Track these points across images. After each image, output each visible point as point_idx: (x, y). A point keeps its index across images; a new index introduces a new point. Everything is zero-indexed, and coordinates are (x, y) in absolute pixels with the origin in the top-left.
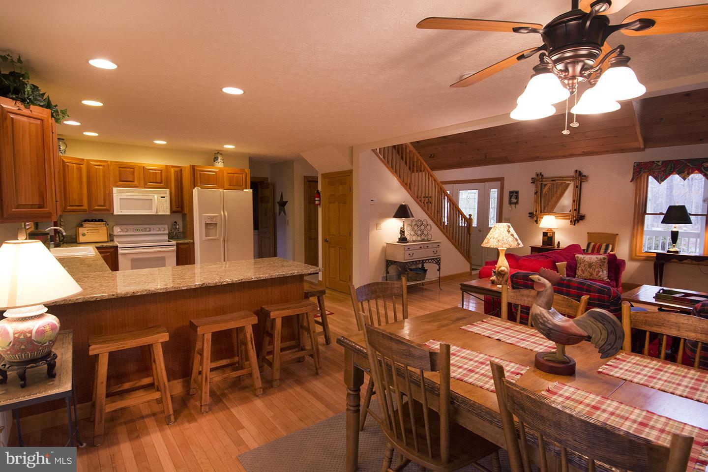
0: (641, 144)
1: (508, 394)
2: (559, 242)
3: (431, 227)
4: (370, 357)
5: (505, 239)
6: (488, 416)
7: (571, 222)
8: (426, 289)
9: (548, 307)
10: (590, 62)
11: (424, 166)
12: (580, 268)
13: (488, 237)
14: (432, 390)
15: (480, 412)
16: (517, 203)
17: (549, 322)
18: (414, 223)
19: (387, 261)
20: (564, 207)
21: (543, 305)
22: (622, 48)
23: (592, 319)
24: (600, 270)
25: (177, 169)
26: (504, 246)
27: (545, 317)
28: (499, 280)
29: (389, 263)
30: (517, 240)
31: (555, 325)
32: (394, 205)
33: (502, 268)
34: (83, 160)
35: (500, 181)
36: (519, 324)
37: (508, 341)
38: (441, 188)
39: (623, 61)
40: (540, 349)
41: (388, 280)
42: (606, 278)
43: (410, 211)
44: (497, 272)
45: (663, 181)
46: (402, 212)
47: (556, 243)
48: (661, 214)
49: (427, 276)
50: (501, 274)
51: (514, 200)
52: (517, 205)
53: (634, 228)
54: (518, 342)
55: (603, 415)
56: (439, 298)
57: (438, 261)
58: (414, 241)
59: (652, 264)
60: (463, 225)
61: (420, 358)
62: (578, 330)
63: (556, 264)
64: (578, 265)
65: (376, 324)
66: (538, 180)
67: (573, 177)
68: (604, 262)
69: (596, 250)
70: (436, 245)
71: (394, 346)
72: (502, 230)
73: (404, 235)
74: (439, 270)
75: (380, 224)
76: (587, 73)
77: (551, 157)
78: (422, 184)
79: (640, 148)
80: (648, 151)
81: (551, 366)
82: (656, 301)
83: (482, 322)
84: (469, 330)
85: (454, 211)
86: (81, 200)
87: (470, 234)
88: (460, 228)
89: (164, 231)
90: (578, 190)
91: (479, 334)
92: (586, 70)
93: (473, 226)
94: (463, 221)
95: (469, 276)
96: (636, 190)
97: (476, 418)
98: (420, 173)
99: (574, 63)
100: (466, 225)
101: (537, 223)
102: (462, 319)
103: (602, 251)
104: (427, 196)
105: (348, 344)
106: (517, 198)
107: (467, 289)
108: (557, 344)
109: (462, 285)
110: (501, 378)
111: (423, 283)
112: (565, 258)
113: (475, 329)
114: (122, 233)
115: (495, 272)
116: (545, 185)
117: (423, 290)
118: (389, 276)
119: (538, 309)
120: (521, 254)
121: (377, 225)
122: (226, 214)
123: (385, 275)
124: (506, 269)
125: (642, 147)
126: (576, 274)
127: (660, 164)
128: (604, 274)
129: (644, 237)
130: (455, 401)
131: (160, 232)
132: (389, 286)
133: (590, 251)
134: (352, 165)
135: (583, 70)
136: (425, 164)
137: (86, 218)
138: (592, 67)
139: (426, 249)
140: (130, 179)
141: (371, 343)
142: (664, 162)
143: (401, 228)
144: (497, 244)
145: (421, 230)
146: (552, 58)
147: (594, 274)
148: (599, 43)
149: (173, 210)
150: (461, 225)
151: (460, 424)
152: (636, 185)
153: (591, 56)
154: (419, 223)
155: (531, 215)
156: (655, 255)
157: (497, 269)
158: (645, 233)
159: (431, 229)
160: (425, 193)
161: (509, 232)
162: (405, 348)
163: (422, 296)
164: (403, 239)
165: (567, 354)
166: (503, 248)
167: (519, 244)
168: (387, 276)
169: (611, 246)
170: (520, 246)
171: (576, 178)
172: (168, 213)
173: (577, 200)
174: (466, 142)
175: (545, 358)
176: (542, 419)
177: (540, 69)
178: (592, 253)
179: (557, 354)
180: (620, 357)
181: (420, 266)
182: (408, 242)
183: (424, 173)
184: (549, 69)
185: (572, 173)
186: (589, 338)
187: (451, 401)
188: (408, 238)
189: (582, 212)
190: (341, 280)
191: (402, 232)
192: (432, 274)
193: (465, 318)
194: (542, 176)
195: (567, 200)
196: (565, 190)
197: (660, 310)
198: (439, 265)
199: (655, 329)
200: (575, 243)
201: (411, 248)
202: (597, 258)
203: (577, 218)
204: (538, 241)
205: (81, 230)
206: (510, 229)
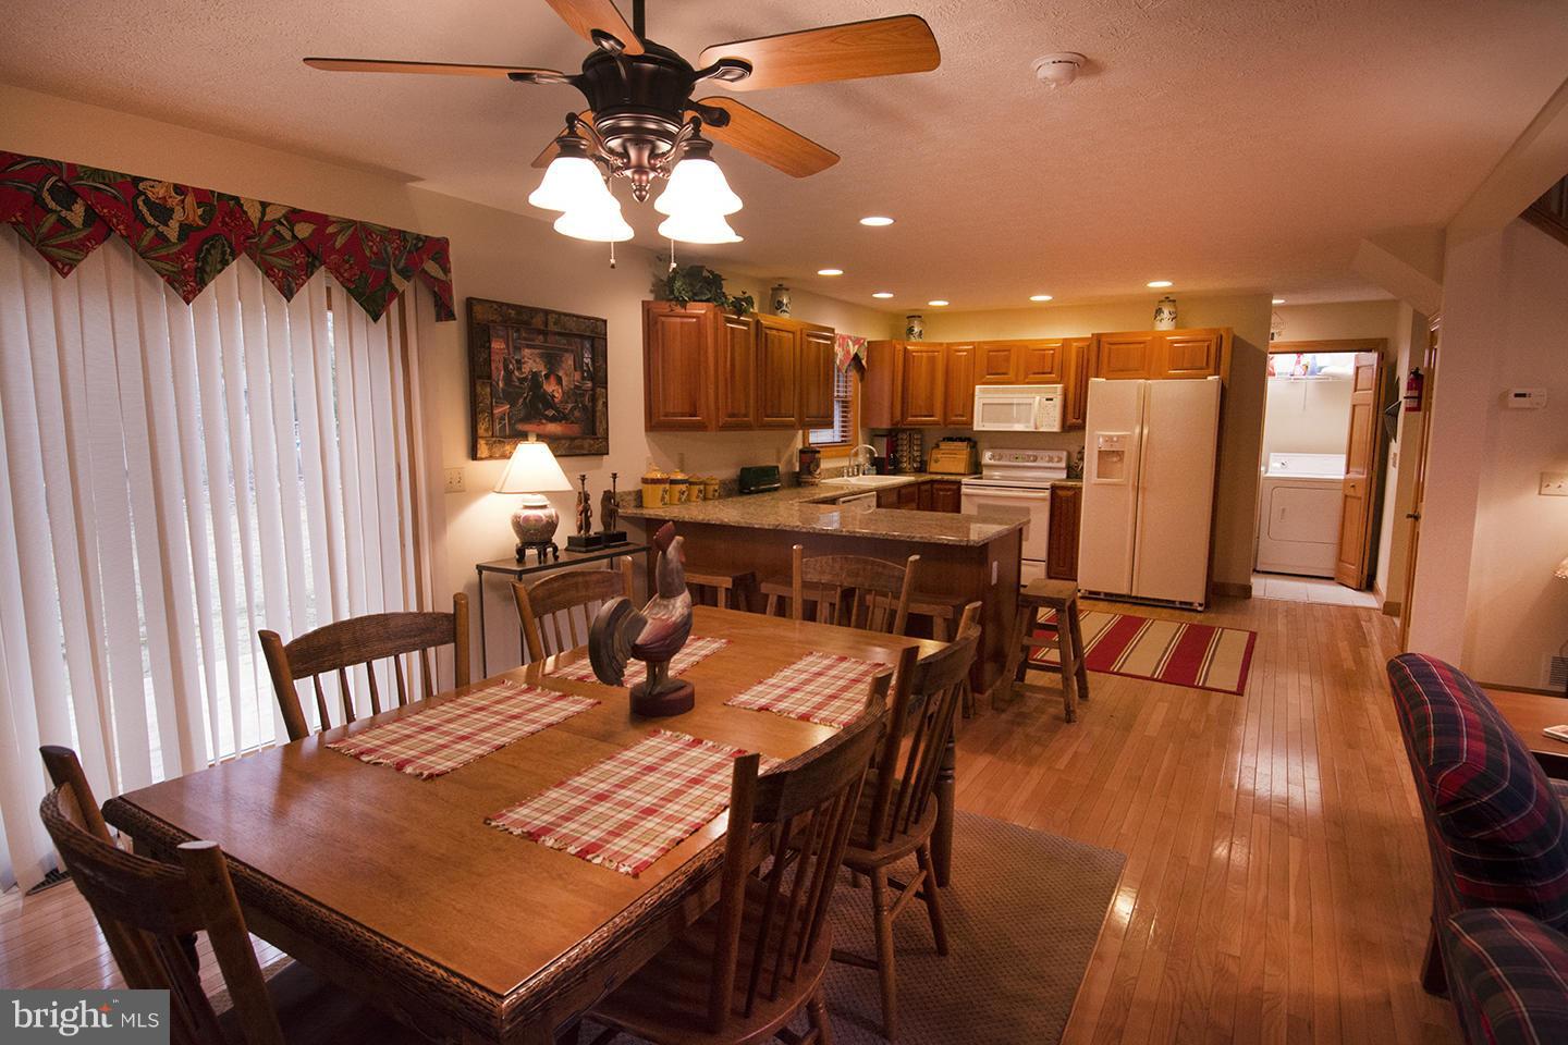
25: (1080, 344)
34: (941, 344)
86: (932, 406)
89: (1058, 462)
114: (992, 462)
122: (1145, 431)
131: (1050, 465)
137: (945, 436)
140: (1003, 371)
149: (1068, 423)
172: (1056, 428)
205: (936, 454)
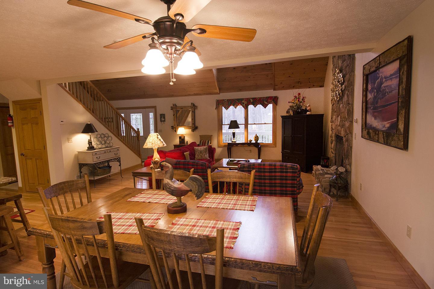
0: (218, 91)
1: (145, 234)
2: (187, 141)
3: (112, 138)
4: (55, 237)
5: (156, 142)
6: (138, 249)
7: (192, 130)
8: (112, 179)
9: (171, 178)
10: (178, 47)
11: (103, 97)
12: (197, 154)
13: (146, 142)
14: (103, 245)
15: (134, 249)
16: (164, 121)
17: (172, 186)
18: (99, 136)
19: (80, 164)
20: (189, 122)
21: (169, 178)
22: (192, 42)
23: (191, 181)
24: (205, 154)
26: (156, 146)
27: (170, 184)
28: (155, 166)
29: (81, 166)
30: (162, 142)
31: (175, 188)
32: (81, 124)
33: (156, 159)
35: (154, 108)
36: (163, 190)
37: (155, 202)
38: (116, 112)
39: (193, 49)
40: (171, 202)
41: (82, 178)
42: (208, 158)
43: (94, 128)
44: (153, 162)
45: (228, 109)
46: (88, 129)
47: (186, 142)
48: (228, 124)
49: (112, 171)
50: (156, 163)
51: (163, 119)
52: (165, 122)
53: (218, 131)
54: (160, 201)
55: (197, 228)
56: (122, 183)
57: (119, 160)
58: (100, 148)
59: (226, 148)
60: (134, 135)
61: (91, 228)
62: (186, 188)
63: (184, 154)
64: (196, 153)
65: (59, 213)
66: (174, 108)
67: (191, 106)
68: (207, 150)
69: (204, 144)
70: (115, 150)
71: (71, 225)
72: (154, 137)
73: (92, 145)
74: (120, 165)
75: (71, 138)
76: (178, 52)
77: (180, 95)
78: (102, 109)
79: (218, 93)
80: (221, 94)
81: (175, 210)
82: (227, 166)
83: (141, 194)
84: (133, 200)
85: (127, 127)
87: (139, 141)
88: (133, 137)
90: (194, 112)
91: (138, 202)
92: (177, 50)
93: (141, 135)
94: (134, 133)
95: (140, 166)
96: (218, 112)
97: (132, 254)
98: (100, 102)
99: (171, 46)
100: (136, 135)
101: (176, 132)
102: (129, 194)
103: (206, 144)
104: (107, 117)
105: (37, 233)
106: (164, 118)
107: (138, 175)
108: (177, 197)
109: (133, 173)
110: (141, 226)
111: (109, 175)
112: (189, 150)
113: (136, 199)
115: (152, 162)
116: (178, 111)
117: (110, 180)
118: (83, 175)
119: (166, 181)
120: (167, 150)
121: (68, 140)
123: (79, 174)
124: (158, 160)
125: (219, 92)
126: (195, 157)
127: (226, 101)
128: (207, 156)
129: (223, 136)
130: (119, 248)
132: (74, 183)
133: (201, 145)
134: (41, 95)
135: (176, 51)
136: (103, 96)
138: (179, 50)
139: (110, 153)
141: (54, 228)
142: (227, 100)
143: (89, 140)
144: (152, 146)
145: (104, 140)
146: (159, 41)
147: (203, 156)
148: (182, 37)
150: (132, 135)
151: (124, 260)
152: (218, 111)
153: (179, 44)
154: (103, 136)
155: (173, 128)
156: (227, 144)
157: (153, 160)
158: (223, 134)
159: (112, 139)
160: (106, 116)
161: (158, 138)
162: (79, 224)
163: (110, 184)
164: (91, 148)
165: (182, 201)
166: (155, 147)
167: (164, 145)
168: (80, 175)
169: (210, 141)
170: (164, 146)
171: (192, 107)
173: (194, 119)
174: (131, 84)
175: (172, 207)
176: (162, 241)
177: (152, 46)
178: (202, 146)
179: (178, 203)
180: (207, 197)
181: (106, 164)
182: (95, 150)
183: (103, 102)
184: (157, 47)
185: (190, 105)
186: (191, 191)
187: (116, 249)
188: (95, 147)
189: (197, 125)
190: (40, 184)
191: (90, 143)
192: (115, 168)
193: (130, 194)
194: (176, 105)
195: (189, 119)
196: (189, 113)
197: (230, 169)
198: (120, 162)
199: (222, 180)
200: (194, 141)
201: (98, 153)
202: (203, 148)
203: (194, 128)
204: (177, 142)
206: (158, 136)
